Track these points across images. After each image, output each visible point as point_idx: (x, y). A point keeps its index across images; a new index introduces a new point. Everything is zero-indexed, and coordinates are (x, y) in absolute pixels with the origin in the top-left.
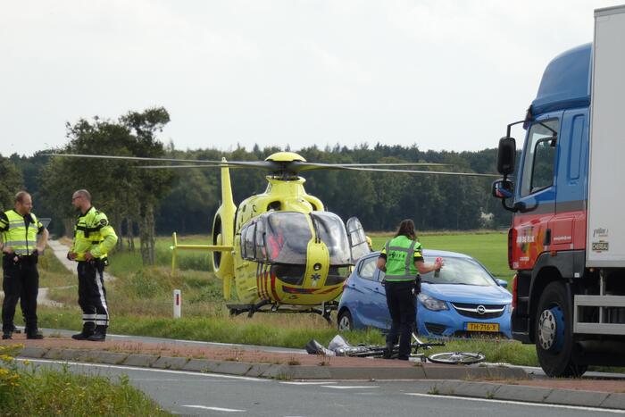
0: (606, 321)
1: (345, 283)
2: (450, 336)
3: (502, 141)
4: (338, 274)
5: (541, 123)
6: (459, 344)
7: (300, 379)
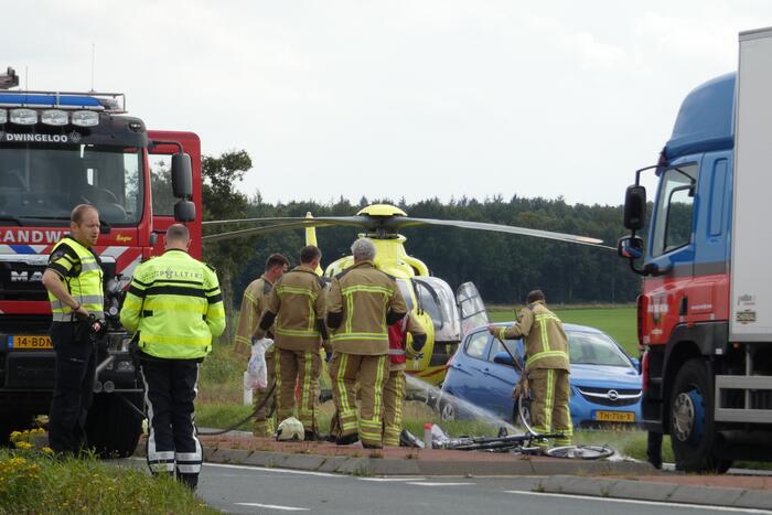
0: (753, 406)
1: (449, 363)
3: (629, 191)
4: (443, 353)
5: (676, 168)
6: (585, 435)
7: (382, 475)
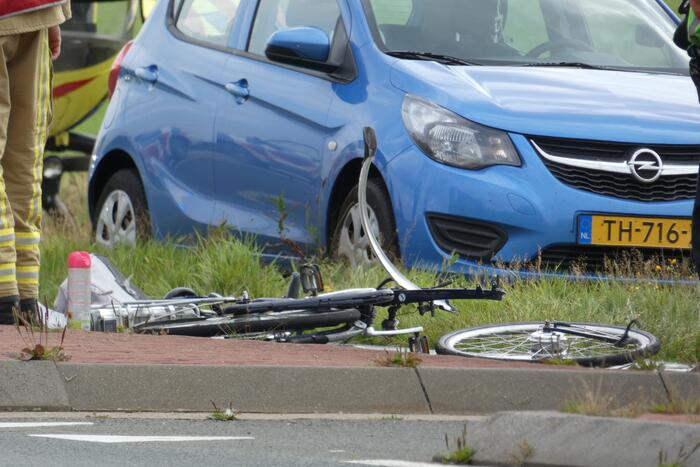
1: (115, 62)
2: (525, 267)
4: (92, 28)
6: (559, 295)
